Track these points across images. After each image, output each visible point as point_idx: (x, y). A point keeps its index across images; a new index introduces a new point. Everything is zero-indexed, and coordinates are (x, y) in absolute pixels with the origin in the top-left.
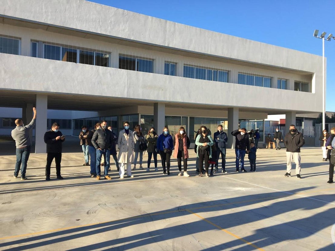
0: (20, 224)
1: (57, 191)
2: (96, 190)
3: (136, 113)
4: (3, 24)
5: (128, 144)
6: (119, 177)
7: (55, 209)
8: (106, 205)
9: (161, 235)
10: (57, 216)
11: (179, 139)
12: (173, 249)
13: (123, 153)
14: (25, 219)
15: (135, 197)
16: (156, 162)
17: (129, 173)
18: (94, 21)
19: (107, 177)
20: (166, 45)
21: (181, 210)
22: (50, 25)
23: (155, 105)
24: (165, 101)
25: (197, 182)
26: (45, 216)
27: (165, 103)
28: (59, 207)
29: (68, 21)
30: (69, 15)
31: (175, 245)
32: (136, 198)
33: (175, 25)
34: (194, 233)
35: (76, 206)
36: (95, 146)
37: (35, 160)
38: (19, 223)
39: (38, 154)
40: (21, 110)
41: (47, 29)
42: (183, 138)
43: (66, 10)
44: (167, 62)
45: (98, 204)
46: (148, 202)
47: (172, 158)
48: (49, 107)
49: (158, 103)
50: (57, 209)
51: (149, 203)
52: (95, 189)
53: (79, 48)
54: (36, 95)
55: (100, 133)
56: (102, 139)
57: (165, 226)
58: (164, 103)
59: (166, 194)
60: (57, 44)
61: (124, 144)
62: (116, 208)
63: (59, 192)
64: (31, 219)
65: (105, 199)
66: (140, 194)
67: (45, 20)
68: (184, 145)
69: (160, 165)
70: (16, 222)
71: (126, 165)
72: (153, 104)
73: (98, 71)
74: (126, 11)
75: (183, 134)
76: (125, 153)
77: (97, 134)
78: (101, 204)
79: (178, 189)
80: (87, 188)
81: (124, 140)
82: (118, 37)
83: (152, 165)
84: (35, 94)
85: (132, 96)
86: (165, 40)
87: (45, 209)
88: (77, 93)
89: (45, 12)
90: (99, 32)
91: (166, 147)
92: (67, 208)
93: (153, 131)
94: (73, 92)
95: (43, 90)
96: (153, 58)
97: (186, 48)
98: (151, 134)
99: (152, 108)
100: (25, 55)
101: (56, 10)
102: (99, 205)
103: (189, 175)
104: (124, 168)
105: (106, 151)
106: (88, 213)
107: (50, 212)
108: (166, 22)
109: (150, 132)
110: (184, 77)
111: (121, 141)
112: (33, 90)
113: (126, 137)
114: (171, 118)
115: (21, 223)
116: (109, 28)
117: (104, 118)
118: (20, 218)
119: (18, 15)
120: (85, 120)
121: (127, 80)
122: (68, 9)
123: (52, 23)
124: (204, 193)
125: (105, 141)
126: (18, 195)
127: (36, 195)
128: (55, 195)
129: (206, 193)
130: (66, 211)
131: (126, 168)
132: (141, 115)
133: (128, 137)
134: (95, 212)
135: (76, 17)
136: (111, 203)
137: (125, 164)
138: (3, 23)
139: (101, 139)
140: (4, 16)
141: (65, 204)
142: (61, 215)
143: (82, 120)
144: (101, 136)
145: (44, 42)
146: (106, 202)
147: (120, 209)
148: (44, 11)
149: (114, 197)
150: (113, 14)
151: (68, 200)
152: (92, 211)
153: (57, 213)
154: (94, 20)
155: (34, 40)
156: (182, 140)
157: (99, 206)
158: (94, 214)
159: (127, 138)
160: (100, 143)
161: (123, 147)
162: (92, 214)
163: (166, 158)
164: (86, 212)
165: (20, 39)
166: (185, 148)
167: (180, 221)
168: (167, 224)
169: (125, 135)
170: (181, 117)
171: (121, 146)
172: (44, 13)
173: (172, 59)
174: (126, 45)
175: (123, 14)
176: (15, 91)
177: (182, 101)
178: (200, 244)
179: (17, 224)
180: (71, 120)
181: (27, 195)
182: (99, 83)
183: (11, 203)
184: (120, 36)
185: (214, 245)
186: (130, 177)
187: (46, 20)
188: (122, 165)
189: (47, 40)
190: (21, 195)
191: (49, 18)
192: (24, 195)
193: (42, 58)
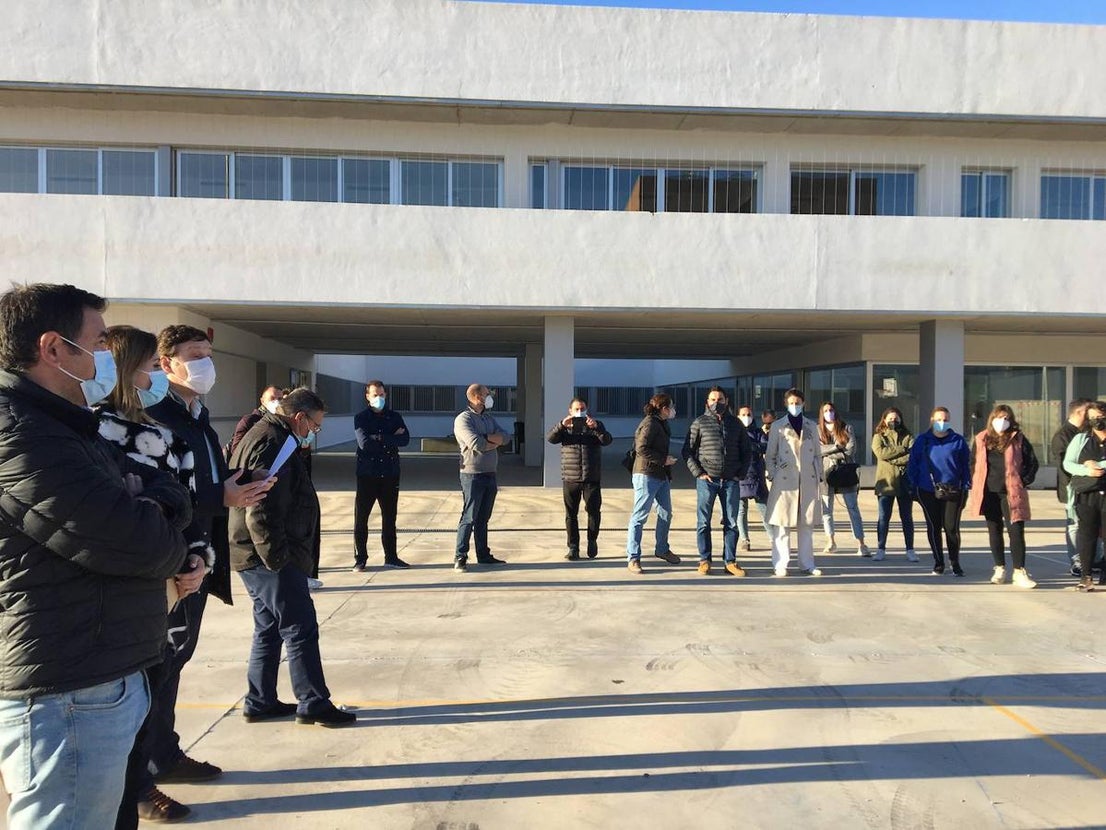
0: (470, 672)
1: (581, 597)
2: (687, 604)
3: (857, 360)
4: (457, 125)
5: (798, 464)
6: (772, 572)
7: (564, 644)
8: (708, 650)
9: (862, 762)
10: (565, 663)
11: (988, 451)
12: (892, 810)
13: (783, 492)
14: (483, 661)
15: (810, 637)
16: (908, 528)
17: (807, 564)
18: (708, 71)
19: (731, 567)
20: (966, 110)
21: (962, 698)
22: (578, 107)
23: (925, 328)
24: (962, 314)
25: (1061, 609)
26: (534, 661)
27: (964, 322)
28: (575, 641)
29: (628, 86)
30: (630, 64)
31: (904, 800)
32: (812, 639)
33: (1000, 33)
34: (988, 773)
35: (620, 644)
36: (693, 468)
37: (542, 507)
38: (467, 670)
39: (550, 490)
40: (512, 363)
41: (571, 118)
42: (1006, 446)
43: (621, 52)
44: (972, 168)
45: (685, 645)
46: (851, 658)
47: (965, 516)
48: (580, 352)
49: (934, 321)
50: (570, 646)
51: (853, 660)
52: (688, 601)
53: (661, 163)
54: (543, 318)
55: (707, 427)
56: (712, 447)
57: (887, 738)
58: (960, 320)
59: (922, 639)
60: (598, 161)
61: (784, 466)
62: (737, 663)
63: (586, 598)
64: (498, 662)
65: (708, 632)
66: (825, 631)
67: (563, 93)
68: (1008, 472)
69: (921, 539)
70: (461, 666)
71: (794, 535)
72: (918, 326)
73: (719, 230)
74: (812, 17)
75: (1008, 431)
76: (789, 492)
77: (699, 430)
78: (694, 645)
79: (975, 627)
80: (665, 595)
81: (787, 452)
82: (787, 107)
83: (895, 540)
84: (542, 315)
85: (834, 303)
86: (959, 94)
87: (538, 642)
88: (655, 305)
89: (564, 72)
90: (723, 102)
91: (945, 480)
92: (594, 645)
93: (895, 421)
94: (645, 304)
95: (561, 303)
96: (914, 162)
97: (1049, 110)
98: (887, 432)
99: (914, 339)
100: (514, 206)
101: (595, 57)
102: (688, 646)
103: (1034, 584)
104: (789, 546)
105: (725, 487)
106: (649, 666)
107: (550, 650)
108: (964, 28)
109: (883, 426)
110: (1043, 216)
111: (776, 454)
112: (534, 303)
113: (792, 440)
114: (1006, 374)
115: (472, 669)
116: (757, 85)
117: (750, 379)
118: (472, 658)
119: (495, 92)
120: (693, 389)
121: (818, 249)
122: (628, 47)
123: (582, 100)
124: (1078, 651)
125: (723, 453)
126: (480, 599)
127: (524, 601)
128: (573, 607)
129: (1084, 651)
130: (592, 654)
131: (795, 546)
132: (875, 366)
133: (800, 442)
134: (671, 667)
135: (653, 66)
136: (724, 646)
137: (789, 530)
138: (459, 122)
139: (708, 445)
140: (460, 102)
141: (591, 634)
142: (576, 664)
143: (683, 389)
144: (709, 438)
145: (563, 161)
146: (710, 641)
147: (748, 667)
148: (561, 66)
149: (739, 629)
150: (769, 36)
151: (604, 622)
152: (664, 663)
153: (567, 655)
154: (706, 67)
155: (535, 157)
156: (1002, 455)
157: (686, 651)
158: (668, 670)
159: (796, 443)
160: (707, 457)
161: (782, 473)
162: (661, 672)
163: (943, 519)
164: (647, 663)
165: (502, 159)
166: (1012, 483)
167: (944, 731)
168: (896, 734)
169: (789, 433)
170: (1041, 369)
171: (776, 471)
172: (561, 72)
173: (990, 156)
174: (816, 130)
175: (803, 29)
176: (489, 310)
177: (1033, 309)
178: (1000, 814)
179: (461, 672)
180: (652, 389)
181: (501, 601)
182: (721, 269)
183: (459, 616)
184: (792, 104)
185: (1054, 824)
186: (808, 572)
187: (566, 93)
188: (782, 531)
189: (571, 152)
190: (487, 600)
191: (576, 84)
192: (493, 599)
193: (559, 208)
